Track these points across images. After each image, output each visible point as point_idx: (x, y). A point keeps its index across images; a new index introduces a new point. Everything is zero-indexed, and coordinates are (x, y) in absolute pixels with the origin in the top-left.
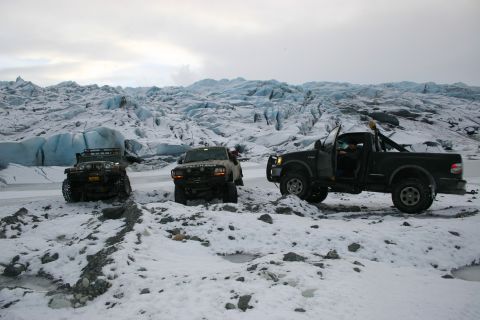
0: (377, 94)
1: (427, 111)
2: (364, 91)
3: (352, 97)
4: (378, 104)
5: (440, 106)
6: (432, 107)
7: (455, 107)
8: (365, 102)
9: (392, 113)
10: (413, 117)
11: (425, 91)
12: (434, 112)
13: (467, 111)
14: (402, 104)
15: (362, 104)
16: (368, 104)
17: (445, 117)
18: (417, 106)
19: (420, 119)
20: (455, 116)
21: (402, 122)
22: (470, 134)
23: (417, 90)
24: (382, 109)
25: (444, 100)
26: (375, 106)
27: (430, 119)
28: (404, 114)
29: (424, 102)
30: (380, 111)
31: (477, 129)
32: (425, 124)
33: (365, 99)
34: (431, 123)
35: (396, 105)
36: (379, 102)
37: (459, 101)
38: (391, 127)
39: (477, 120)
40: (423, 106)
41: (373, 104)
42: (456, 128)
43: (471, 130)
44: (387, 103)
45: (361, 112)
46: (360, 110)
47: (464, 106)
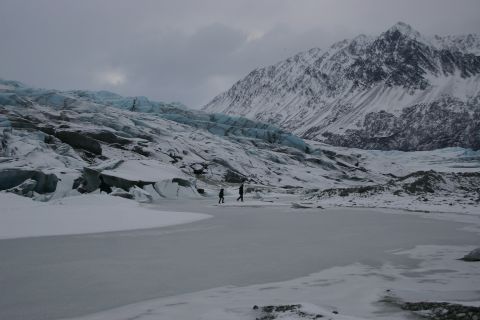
0: (66, 104)
1: (139, 136)
2: (46, 98)
3: (26, 105)
4: (68, 119)
5: (157, 131)
6: (147, 131)
7: (176, 134)
8: (46, 114)
9: (89, 134)
10: (121, 144)
11: (133, 109)
12: (150, 139)
13: (191, 141)
14: (104, 124)
15: (41, 117)
16: (52, 117)
17: (165, 147)
18: (126, 128)
19: (131, 147)
20: (179, 147)
21: (106, 150)
22: (198, 173)
23: (123, 105)
24: (74, 127)
25: (162, 124)
26: (64, 122)
27: (145, 149)
28: (109, 138)
29: (136, 123)
30: (71, 130)
31: (205, 166)
32: (137, 155)
33: (47, 110)
34: (147, 154)
35: (95, 124)
36: (70, 116)
37: (179, 127)
38: (89, 156)
39: (203, 154)
40: (135, 129)
41: (59, 118)
42: (180, 163)
43: (199, 167)
44: (82, 120)
45: (43, 129)
46: (40, 125)
47: (187, 135)
